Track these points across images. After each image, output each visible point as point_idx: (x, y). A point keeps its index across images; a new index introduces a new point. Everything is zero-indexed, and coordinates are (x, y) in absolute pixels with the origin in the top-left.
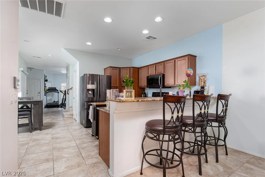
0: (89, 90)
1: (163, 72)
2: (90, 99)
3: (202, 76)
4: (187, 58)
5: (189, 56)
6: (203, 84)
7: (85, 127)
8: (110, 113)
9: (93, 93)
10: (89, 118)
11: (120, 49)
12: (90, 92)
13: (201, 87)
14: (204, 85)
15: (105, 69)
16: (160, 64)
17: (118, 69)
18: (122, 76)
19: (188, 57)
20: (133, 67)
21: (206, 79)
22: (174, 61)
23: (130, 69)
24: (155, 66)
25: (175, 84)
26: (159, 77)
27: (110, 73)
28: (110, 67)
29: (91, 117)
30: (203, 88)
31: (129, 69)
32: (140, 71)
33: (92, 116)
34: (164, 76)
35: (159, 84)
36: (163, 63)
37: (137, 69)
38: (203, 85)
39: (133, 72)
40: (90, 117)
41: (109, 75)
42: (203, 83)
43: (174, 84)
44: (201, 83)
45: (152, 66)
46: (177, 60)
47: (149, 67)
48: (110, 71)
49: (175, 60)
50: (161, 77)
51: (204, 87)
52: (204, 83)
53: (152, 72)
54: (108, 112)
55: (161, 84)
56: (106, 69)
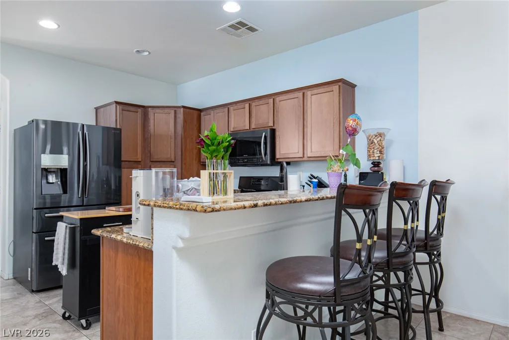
0: (46, 171)
1: (271, 124)
2: (48, 200)
3: (376, 136)
4: (335, 88)
5: (340, 84)
6: (379, 157)
7: (33, 291)
8: (154, 249)
9: (62, 181)
10: (53, 264)
11: (147, 53)
12: (52, 178)
13: (372, 163)
14: (381, 157)
15: (97, 109)
16: (261, 102)
17: (140, 110)
18: (152, 131)
19: (339, 86)
20: (184, 107)
21: (384, 143)
22: (301, 94)
23: (175, 111)
24: (247, 106)
25: (305, 156)
26: (261, 137)
27: (116, 120)
28: (117, 103)
29: (60, 260)
30: (376, 164)
31: (173, 112)
32: (204, 118)
33: (64, 254)
34: (273, 132)
35: (260, 154)
36: (272, 99)
37: (196, 113)
38: (377, 158)
39: (185, 121)
40: (57, 259)
41: (113, 126)
42: (378, 152)
43: (302, 156)
44: (373, 152)
45: (239, 107)
46: (309, 93)
47: (231, 108)
48: (116, 116)
49: (304, 93)
50: (265, 137)
51: (379, 163)
52: (381, 152)
53: (240, 122)
54: (146, 245)
55: (265, 154)
56: (102, 109)
